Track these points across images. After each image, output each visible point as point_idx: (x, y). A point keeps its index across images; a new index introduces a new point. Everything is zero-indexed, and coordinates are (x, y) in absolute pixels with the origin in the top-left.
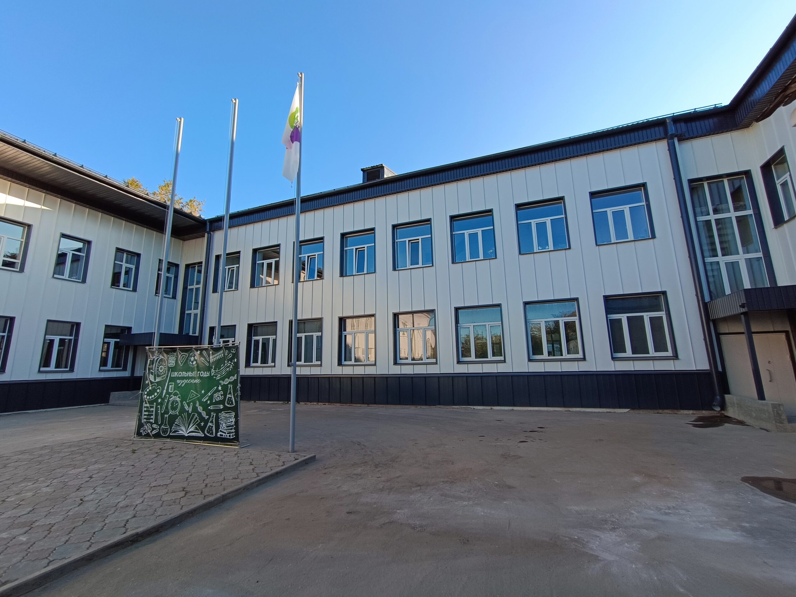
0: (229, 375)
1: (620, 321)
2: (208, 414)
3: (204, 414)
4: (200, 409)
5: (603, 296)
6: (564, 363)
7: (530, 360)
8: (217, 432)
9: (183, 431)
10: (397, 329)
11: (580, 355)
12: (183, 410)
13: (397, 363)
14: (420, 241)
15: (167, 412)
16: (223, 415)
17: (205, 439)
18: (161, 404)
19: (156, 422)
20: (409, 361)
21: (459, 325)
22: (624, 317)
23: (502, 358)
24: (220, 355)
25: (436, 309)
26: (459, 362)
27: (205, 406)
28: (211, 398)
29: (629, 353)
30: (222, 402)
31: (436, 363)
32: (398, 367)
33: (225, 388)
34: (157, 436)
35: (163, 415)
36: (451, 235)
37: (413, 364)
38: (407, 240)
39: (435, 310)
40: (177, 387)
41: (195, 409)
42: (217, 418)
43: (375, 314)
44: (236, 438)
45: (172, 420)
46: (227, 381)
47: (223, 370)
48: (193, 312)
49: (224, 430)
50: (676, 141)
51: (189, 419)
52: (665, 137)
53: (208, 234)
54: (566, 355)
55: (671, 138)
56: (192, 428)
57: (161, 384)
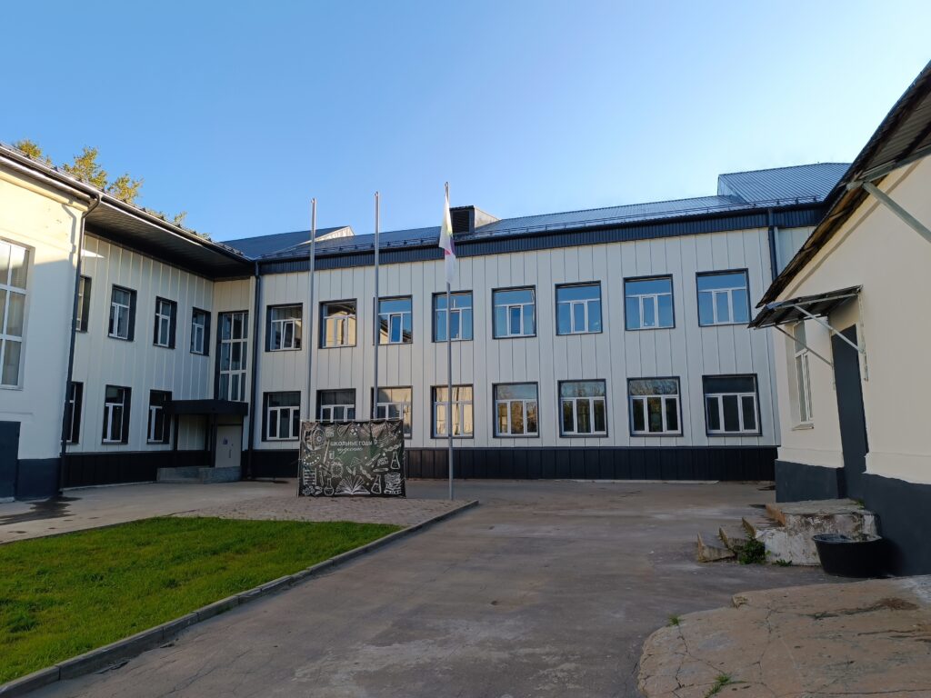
0: (393, 444)
2: (373, 476)
3: (369, 476)
4: (364, 472)
5: (702, 376)
6: (664, 439)
8: (383, 488)
9: (348, 491)
12: (346, 474)
13: (496, 436)
14: (522, 308)
15: (329, 476)
16: (388, 476)
17: (372, 495)
18: (323, 469)
19: (319, 484)
20: (509, 434)
22: (720, 396)
23: (604, 433)
24: (382, 427)
25: (539, 381)
26: (561, 436)
27: (370, 470)
28: (376, 463)
29: (722, 430)
30: (388, 466)
31: (538, 437)
32: (497, 440)
33: (389, 455)
34: (322, 495)
35: (325, 478)
36: (556, 304)
37: (514, 438)
38: (508, 306)
40: (337, 454)
41: (359, 473)
42: (383, 479)
43: (473, 384)
44: (403, 494)
45: (335, 483)
46: (391, 449)
47: (386, 440)
48: (231, 373)
49: (390, 488)
50: (776, 229)
51: (354, 480)
52: (767, 225)
53: (257, 278)
54: (665, 431)
55: (771, 229)
56: (357, 488)
57: (320, 452)
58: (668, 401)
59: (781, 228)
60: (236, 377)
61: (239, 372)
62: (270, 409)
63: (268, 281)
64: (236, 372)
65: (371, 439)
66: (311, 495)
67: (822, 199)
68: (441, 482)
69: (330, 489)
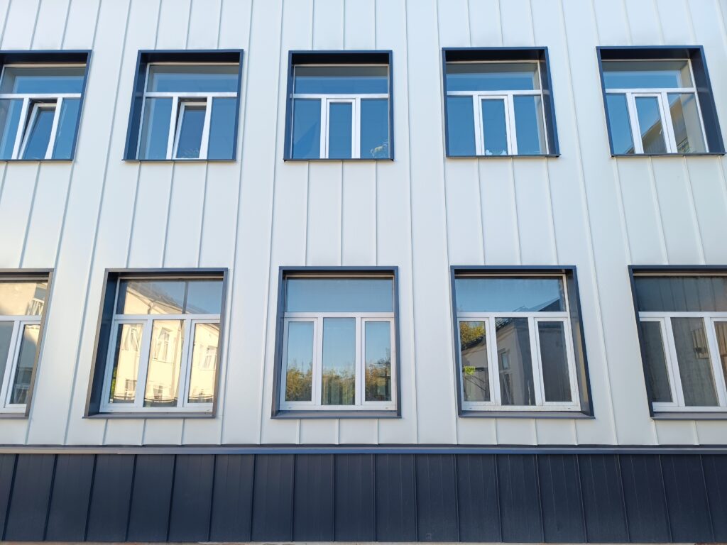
1: (656, 325)
5: (629, 266)
7: (461, 413)
10: (115, 316)
13: (98, 413)
14: (209, 104)
20: (137, 407)
21: (286, 315)
22: (664, 319)
23: (390, 405)
25: (231, 268)
26: (277, 413)
29: (678, 402)
31: (213, 416)
32: (97, 425)
36: (289, 100)
37: (146, 417)
38: (176, 96)
39: (227, 269)
43: (52, 270)
54: (539, 403)
58: (543, 327)
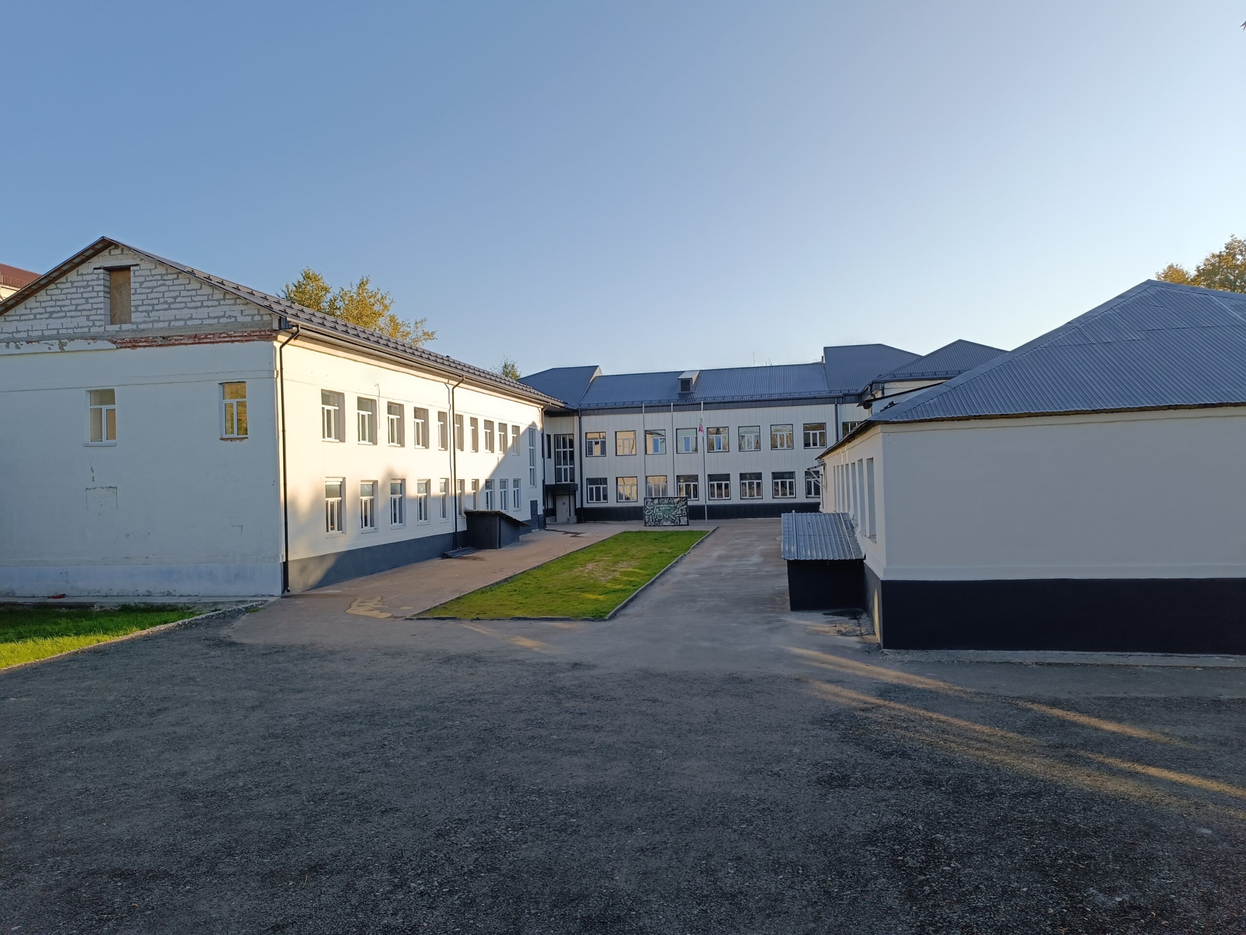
0: (683, 506)
1: (810, 482)
2: (676, 518)
3: (673, 518)
4: (672, 517)
6: (787, 499)
7: (773, 498)
8: (680, 522)
9: (665, 524)
11: (794, 496)
12: (664, 517)
15: (657, 518)
16: (681, 518)
17: (675, 525)
18: (654, 516)
19: (653, 521)
23: (761, 497)
24: (678, 499)
26: (741, 499)
27: (674, 516)
28: (676, 513)
30: (681, 514)
33: (682, 510)
34: (654, 526)
35: (655, 520)
36: (739, 436)
40: (660, 510)
41: (669, 517)
42: (679, 519)
44: (688, 525)
45: (660, 521)
46: (682, 508)
47: (680, 504)
48: (563, 467)
49: (683, 523)
50: (838, 405)
51: (667, 520)
52: (834, 403)
53: (580, 418)
54: (788, 496)
55: (836, 406)
56: (669, 522)
57: (653, 509)
58: (790, 482)
59: (840, 404)
60: (566, 470)
61: (568, 467)
62: (589, 486)
63: (585, 419)
64: (566, 467)
65: (674, 504)
66: (650, 526)
67: (860, 391)
68: (703, 521)
69: (658, 522)
